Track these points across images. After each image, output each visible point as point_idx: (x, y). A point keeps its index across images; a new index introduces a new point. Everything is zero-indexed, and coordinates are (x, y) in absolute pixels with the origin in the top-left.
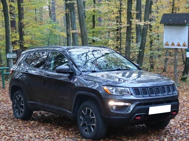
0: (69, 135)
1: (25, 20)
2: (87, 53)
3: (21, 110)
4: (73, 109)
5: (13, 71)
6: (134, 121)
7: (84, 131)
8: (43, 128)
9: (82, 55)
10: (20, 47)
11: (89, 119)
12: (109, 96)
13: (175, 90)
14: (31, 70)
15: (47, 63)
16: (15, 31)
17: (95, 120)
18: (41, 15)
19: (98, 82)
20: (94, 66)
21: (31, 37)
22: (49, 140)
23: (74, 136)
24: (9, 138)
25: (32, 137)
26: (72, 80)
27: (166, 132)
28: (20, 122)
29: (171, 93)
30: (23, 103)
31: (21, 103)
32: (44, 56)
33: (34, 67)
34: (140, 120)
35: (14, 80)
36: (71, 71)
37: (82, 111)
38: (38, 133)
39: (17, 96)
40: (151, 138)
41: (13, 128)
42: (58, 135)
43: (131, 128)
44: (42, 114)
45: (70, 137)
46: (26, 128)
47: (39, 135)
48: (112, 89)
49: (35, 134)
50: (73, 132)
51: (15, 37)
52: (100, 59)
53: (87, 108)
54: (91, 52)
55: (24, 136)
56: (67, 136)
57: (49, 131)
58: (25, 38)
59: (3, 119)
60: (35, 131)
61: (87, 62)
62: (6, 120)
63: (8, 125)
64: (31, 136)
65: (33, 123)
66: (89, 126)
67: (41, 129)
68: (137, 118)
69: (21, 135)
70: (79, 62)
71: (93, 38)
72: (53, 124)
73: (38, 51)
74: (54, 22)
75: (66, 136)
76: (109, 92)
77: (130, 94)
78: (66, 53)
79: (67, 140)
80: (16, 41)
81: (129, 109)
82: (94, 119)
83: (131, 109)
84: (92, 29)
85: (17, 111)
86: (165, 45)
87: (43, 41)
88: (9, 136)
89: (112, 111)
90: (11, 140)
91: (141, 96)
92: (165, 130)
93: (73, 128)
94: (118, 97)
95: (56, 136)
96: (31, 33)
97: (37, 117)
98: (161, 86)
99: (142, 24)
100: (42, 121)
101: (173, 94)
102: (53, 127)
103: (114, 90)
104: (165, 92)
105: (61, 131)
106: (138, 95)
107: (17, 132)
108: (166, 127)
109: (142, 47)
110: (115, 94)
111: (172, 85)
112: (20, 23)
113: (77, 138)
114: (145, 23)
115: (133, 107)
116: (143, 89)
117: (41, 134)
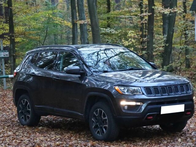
0: (81, 138)
2: (99, 52)
3: (27, 115)
4: (84, 110)
6: (146, 120)
7: (96, 133)
8: (52, 133)
9: (93, 55)
10: (10, 41)
11: (102, 120)
12: (122, 96)
13: (189, 89)
17: (107, 121)
19: (110, 83)
20: (107, 66)
23: (86, 138)
24: (19, 141)
25: (43, 140)
26: (83, 81)
28: (26, 128)
29: (184, 92)
30: (29, 108)
31: (27, 108)
34: (152, 120)
37: (94, 113)
38: (49, 136)
39: (22, 101)
40: (165, 139)
41: (22, 134)
42: (70, 138)
44: (50, 121)
46: (35, 133)
47: (50, 138)
48: (124, 88)
49: (45, 138)
50: (85, 136)
51: (3, 28)
52: (113, 58)
53: (98, 110)
54: (103, 51)
55: (35, 140)
57: (60, 135)
59: (8, 126)
60: (45, 135)
61: (98, 61)
62: (11, 127)
63: (15, 131)
64: (42, 139)
66: (101, 128)
67: (51, 134)
68: (149, 118)
69: (31, 139)
70: (90, 62)
71: (107, 29)
72: (63, 129)
75: (78, 139)
76: (120, 92)
77: (142, 94)
78: (76, 52)
79: (79, 142)
80: (4, 34)
81: (141, 108)
83: (143, 108)
85: (23, 118)
88: (20, 140)
89: (124, 111)
90: (22, 143)
91: (152, 95)
92: (182, 133)
93: (85, 132)
94: (130, 97)
95: (68, 139)
96: (25, 23)
97: (45, 124)
98: (174, 85)
99: (167, 11)
100: (51, 127)
101: (187, 93)
102: (63, 132)
103: (125, 89)
104: (178, 92)
105: (72, 135)
106: (149, 94)
107: (26, 137)
108: (183, 130)
109: (169, 40)
110: (127, 94)
111: (186, 84)
112: (9, 9)
113: (89, 140)
114: (171, 11)
115: (145, 107)
116: (155, 88)
117: (52, 138)
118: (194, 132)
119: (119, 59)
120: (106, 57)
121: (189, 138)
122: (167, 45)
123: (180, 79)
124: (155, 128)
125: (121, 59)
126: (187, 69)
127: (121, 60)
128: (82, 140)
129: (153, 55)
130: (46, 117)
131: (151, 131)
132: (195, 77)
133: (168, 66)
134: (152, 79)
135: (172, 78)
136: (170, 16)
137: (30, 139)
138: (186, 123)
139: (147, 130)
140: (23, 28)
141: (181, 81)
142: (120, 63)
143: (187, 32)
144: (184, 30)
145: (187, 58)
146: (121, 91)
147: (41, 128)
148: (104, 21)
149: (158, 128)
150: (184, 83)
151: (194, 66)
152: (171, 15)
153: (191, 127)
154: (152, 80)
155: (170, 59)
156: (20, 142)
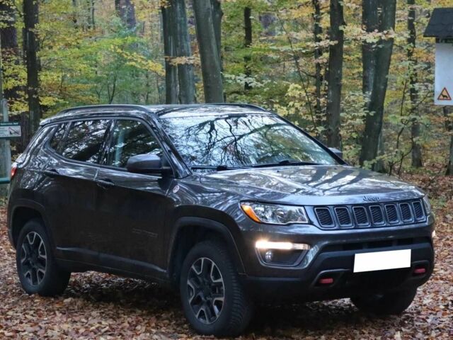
0: (161, 327)
1: (42, 26)
2: (214, 121)
3: (40, 270)
4: (169, 261)
5: (17, 170)
6: (316, 288)
7: (197, 316)
8: (94, 313)
9: (200, 129)
10: (29, 104)
11: (210, 285)
12: (259, 228)
13: (422, 212)
14: (64, 165)
15: (105, 147)
16: (15, 58)
17: (223, 288)
18: (91, 6)
19: (233, 194)
20: (231, 157)
21: (60, 75)
22: (109, 337)
23: (171, 329)
24: (11, 334)
25: (68, 331)
26: (168, 191)
27: (405, 320)
28: (36, 301)
29: (411, 220)
30: (43, 253)
31: (40, 252)
32: (98, 130)
33: (72, 158)
34: (331, 286)
35: (19, 193)
36: (164, 168)
37: (193, 267)
38: (83, 322)
39: (28, 236)
40: (364, 333)
41: (20, 314)
42: (133, 327)
43: (319, 312)
44: (94, 283)
45: (163, 331)
46: (52, 313)
47: (87, 327)
48: (265, 209)
49: (75, 327)
50: (170, 321)
51: (15, 76)
52: (246, 138)
53: (203, 259)
55: (49, 331)
56: (154, 331)
57: (111, 320)
58: (45, 77)
60: (76, 319)
61: (211, 145)
63: (7, 306)
64: (66, 330)
65: (71, 304)
66: (209, 303)
67: (90, 315)
68: (325, 281)
69: (41, 328)
71: (238, 77)
72: (121, 304)
73: (82, 116)
74: (130, 28)
75: (152, 330)
76: (256, 217)
77: (307, 222)
78: (155, 123)
79: (155, 337)
80: (18, 88)
81: (305, 257)
82: (220, 284)
83: (311, 257)
84: (242, 48)
85: (28, 275)
86: (438, 99)
87: (96, 87)
88: (12, 331)
89: (263, 264)
90: (17, 339)
91: (333, 226)
92: (403, 317)
93: (173, 313)
94: (279, 230)
95: (128, 329)
96: (61, 65)
97: (82, 291)
98: (385, 203)
99: (372, 38)
100: (93, 298)
101: (416, 222)
102: (120, 312)
103: (267, 211)
104: (395, 218)
105: (140, 318)
106: (326, 224)
107: (30, 322)
108: (407, 310)
109: (376, 104)
110: (271, 222)
111: (415, 200)
112: (28, 34)
113: (179, 333)
114: (380, 37)
115: (314, 254)
116: (341, 209)
117: (92, 326)
118: (432, 316)
119: (260, 142)
120: (230, 134)
121: (421, 331)
122: (372, 114)
123: (401, 187)
124: (340, 304)
125: (263, 141)
126: (414, 169)
127: (264, 143)
128: (163, 333)
129: (340, 135)
130: (88, 275)
131: (329, 313)
132: (432, 186)
133: (374, 161)
134: (334, 187)
135: (383, 186)
136: (379, 48)
137: (38, 329)
138: (414, 292)
139: (320, 310)
140: (58, 77)
141: (404, 193)
142: (261, 149)
143: (417, 86)
144: (410, 80)
145: (417, 143)
146: (258, 215)
147: (69, 300)
148: (236, 64)
149: (346, 305)
150: (411, 197)
151: (431, 162)
152: (380, 46)
153: (425, 302)
154: (336, 189)
155: (379, 146)
156: (11, 337)
